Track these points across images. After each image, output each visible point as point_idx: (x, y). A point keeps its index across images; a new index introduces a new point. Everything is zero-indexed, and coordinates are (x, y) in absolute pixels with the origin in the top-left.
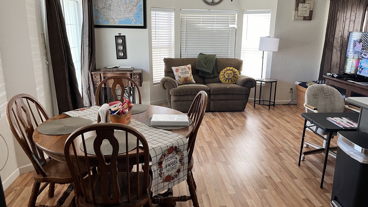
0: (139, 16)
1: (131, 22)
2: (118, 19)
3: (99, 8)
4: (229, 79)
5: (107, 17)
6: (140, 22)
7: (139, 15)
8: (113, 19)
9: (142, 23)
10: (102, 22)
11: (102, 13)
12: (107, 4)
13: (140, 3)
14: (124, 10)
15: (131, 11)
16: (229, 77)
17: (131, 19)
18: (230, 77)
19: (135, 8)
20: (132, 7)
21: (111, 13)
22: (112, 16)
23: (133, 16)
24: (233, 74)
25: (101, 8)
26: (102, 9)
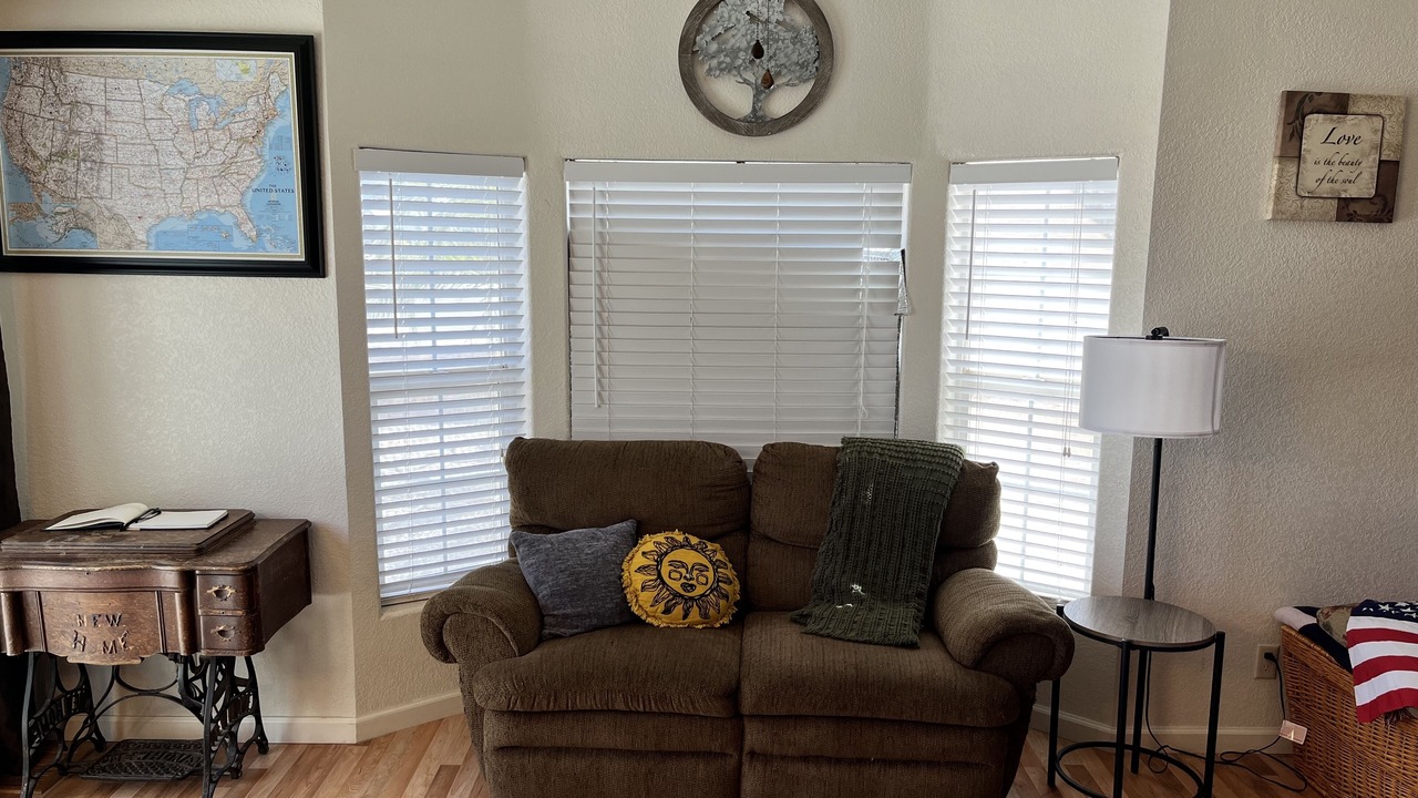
0: (277, 203)
1: (229, 237)
2: (149, 221)
3: (35, 156)
4: (692, 598)
5: (83, 208)
6: (285, 237)
7: (274, 196)
8: (115, 217)
9: (293, 243)
10: (53, 238)
11: (51, 185)
12: (78, 133)
13: (279, 123)
14: (182, 164)
15: (224, 171)
16: (692, 586)
17: (227, 220)
18: (699, 590)
19: (247, 152)
20: (233, 148)
21: (105, 185)
22: (110, 203)
23: (242, 205)
24: (710, 574)
25: (43, 153)
26: (49, 160)
